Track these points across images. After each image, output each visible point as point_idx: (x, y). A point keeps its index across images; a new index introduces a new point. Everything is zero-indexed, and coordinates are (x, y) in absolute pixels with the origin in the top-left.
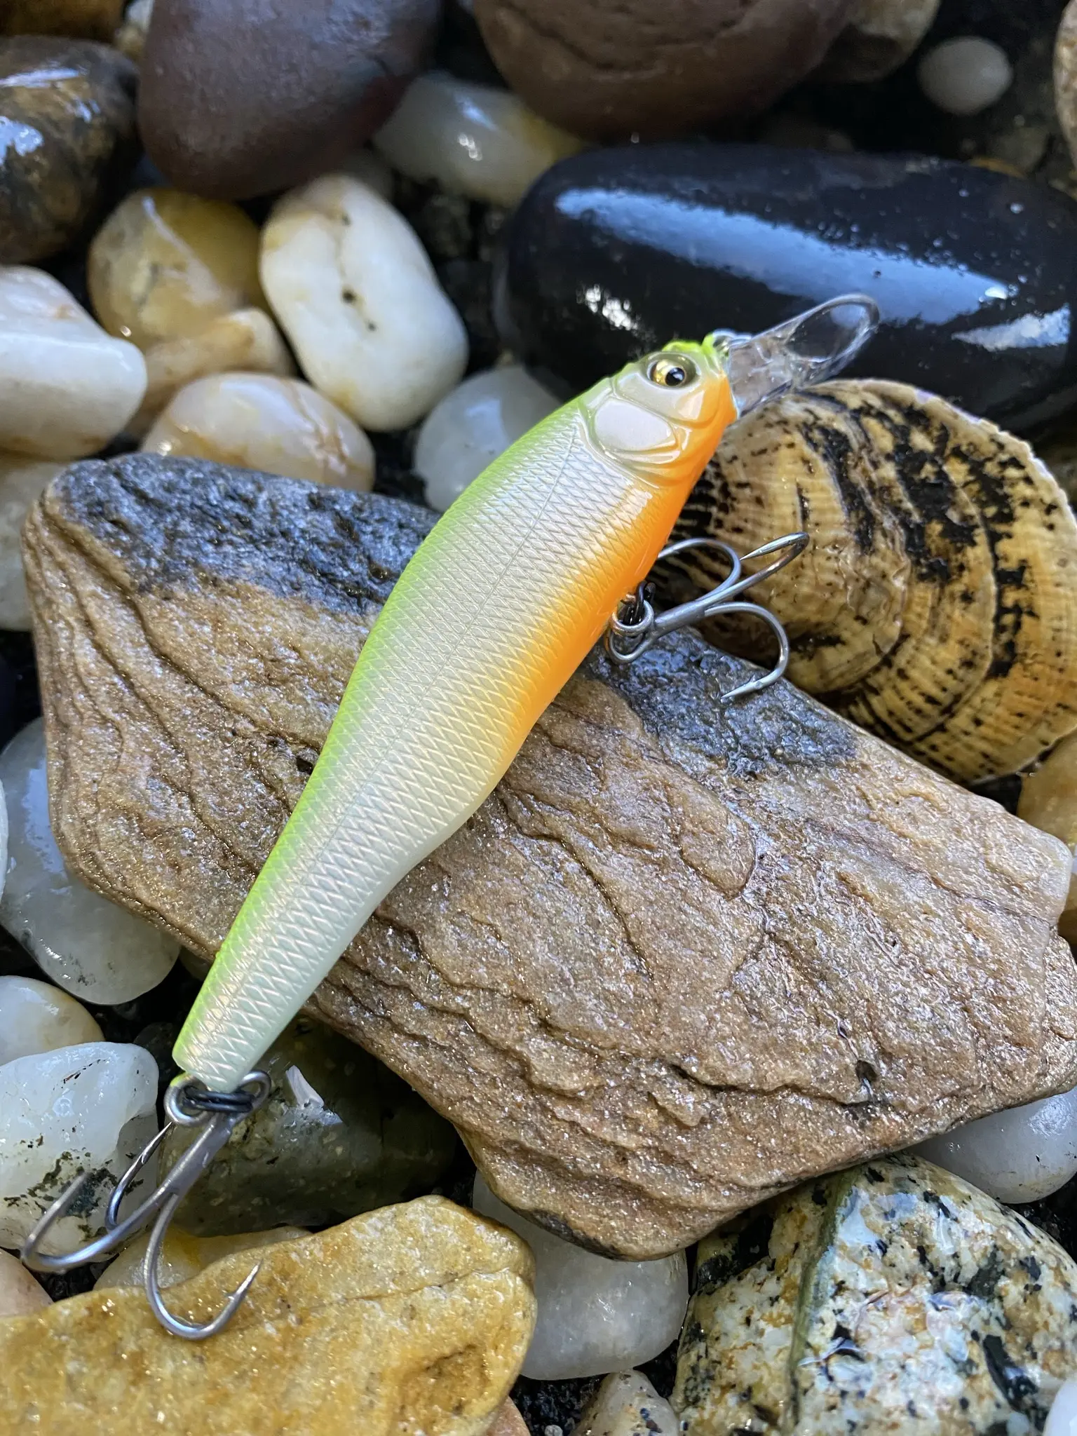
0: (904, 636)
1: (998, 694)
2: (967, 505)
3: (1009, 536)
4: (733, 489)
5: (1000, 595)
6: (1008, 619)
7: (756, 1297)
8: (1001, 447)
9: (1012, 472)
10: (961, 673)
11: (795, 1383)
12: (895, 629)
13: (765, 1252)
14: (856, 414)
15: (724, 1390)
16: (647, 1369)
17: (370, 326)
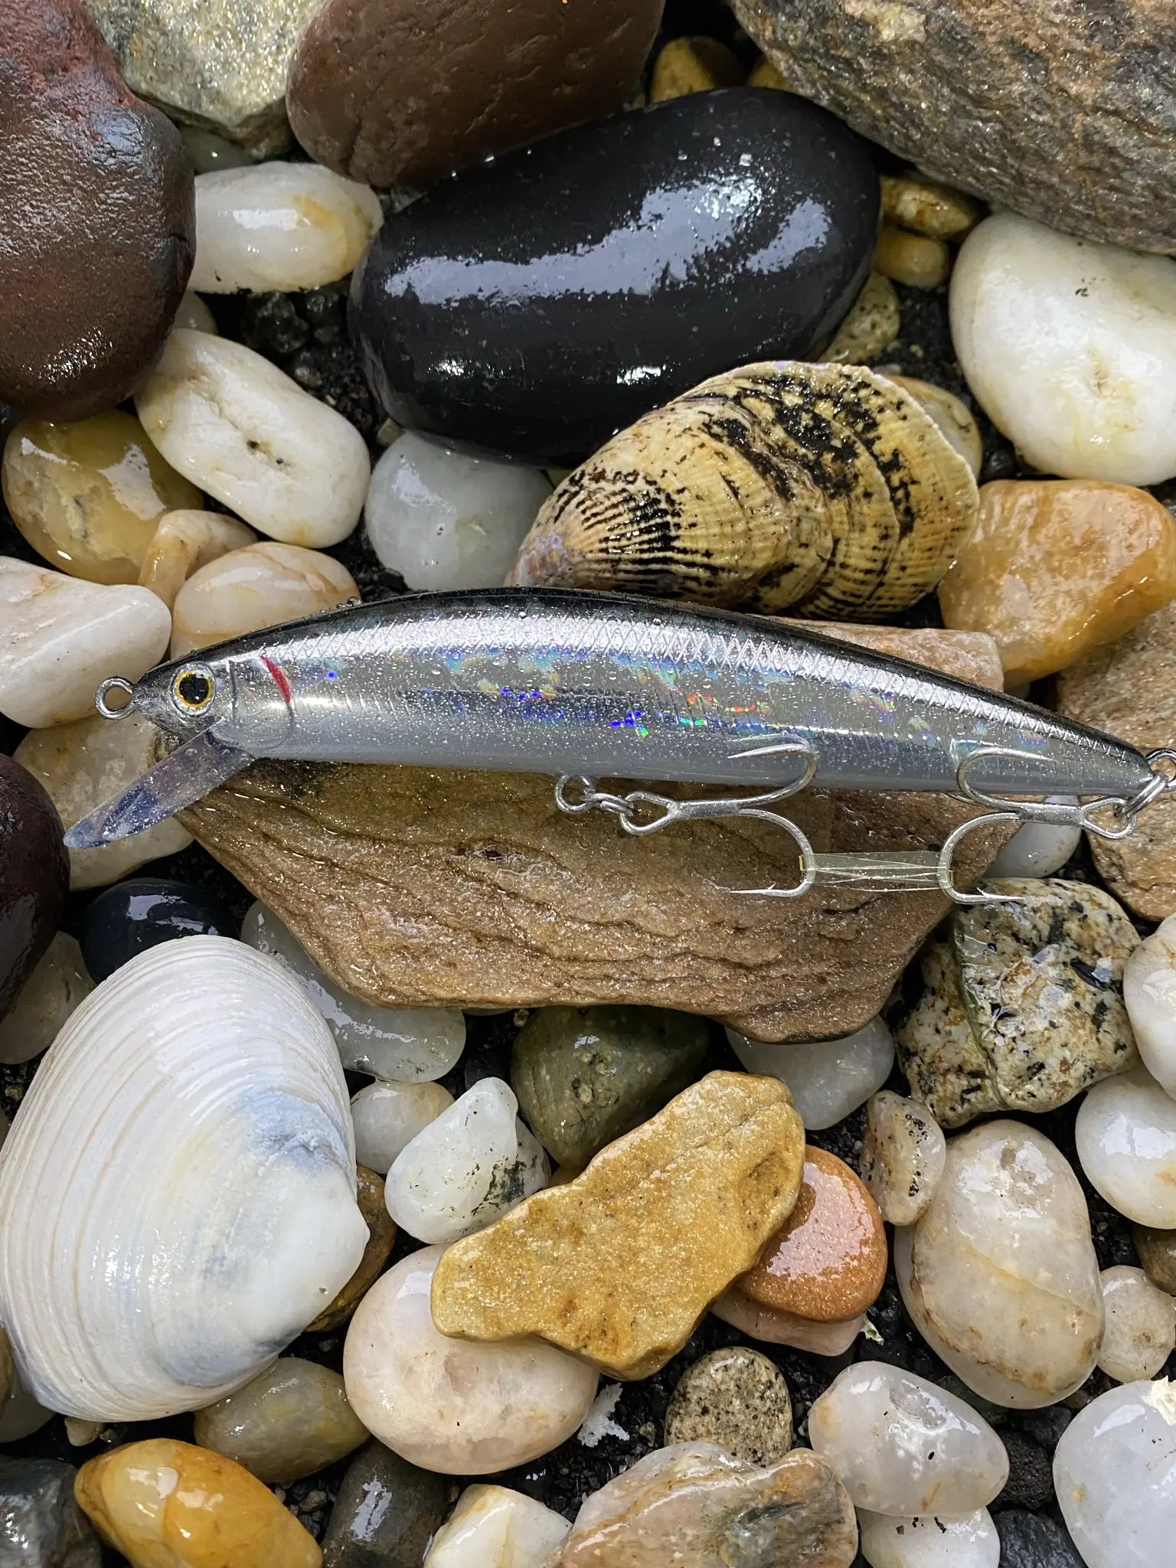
0: (836, 541)
1: (911, 545)
2: (842, 432)
3: (879, 438)
4: (675, 497)
5: (888, 481)
6: (900, 494)
7: (934, 1014)
8: (848, 377)
9: (863, 393)
10: (882, 545)
11: (985, 1049)
12: (828, 542)
13: (925, 986)
14: (737, 399)
15: (944, 1075)
16: (888, 1086)
17: (279, 462)
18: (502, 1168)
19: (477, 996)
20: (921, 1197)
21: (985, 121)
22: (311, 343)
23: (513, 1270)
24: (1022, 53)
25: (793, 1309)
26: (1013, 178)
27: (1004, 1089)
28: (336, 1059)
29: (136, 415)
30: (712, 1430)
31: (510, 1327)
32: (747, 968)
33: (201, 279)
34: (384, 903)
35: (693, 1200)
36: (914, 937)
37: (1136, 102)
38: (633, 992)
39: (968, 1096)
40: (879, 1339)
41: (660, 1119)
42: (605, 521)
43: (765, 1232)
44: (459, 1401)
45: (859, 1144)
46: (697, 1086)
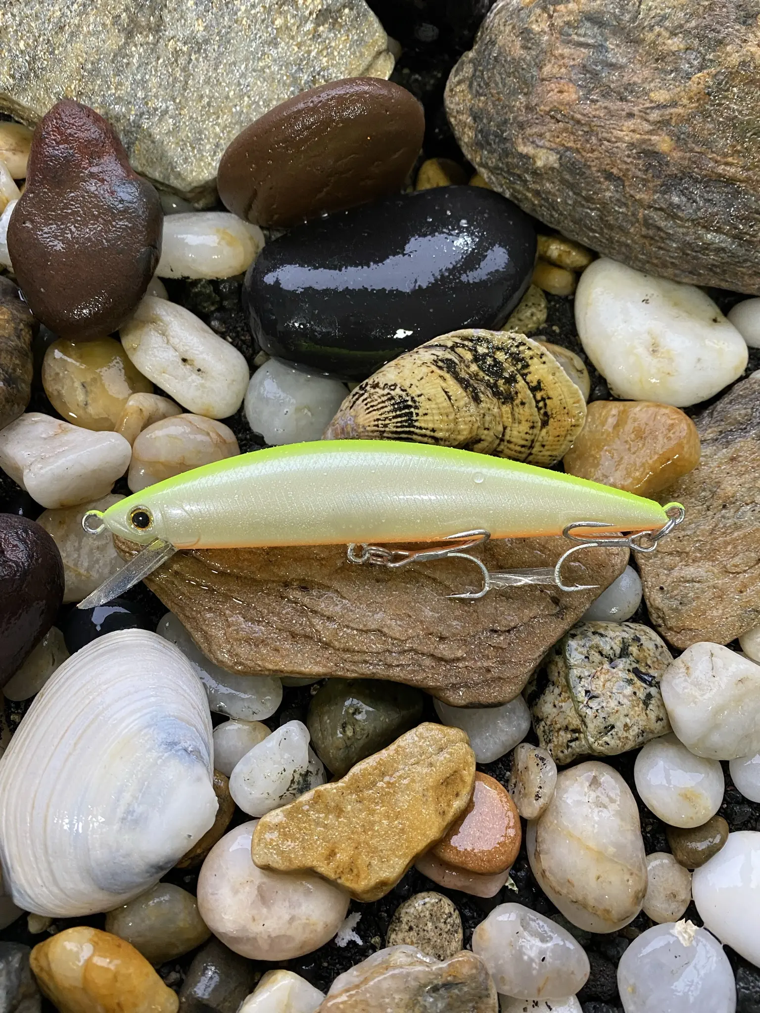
0: (505, 428)
1: (547, 433)
2: (510, 369)
3: (530, 373)
4: (416, 399)
5: (534, 397)
6: (541, 404)
7: (553, 697)
8: (514, 339)
9: (521, 348)
10: (530, 432)
11: (581, 716)
12: (500, 428)
13: (548, 681)
14: (452, 348)
15: (558, 731)
16: (527, 740)
17: (199, 370)
18: (298, 772)
19: (289, 668)
20: (541, 801)
21: (592, 210)
22: (221, 309)
23: (301, 830)
24: (609, 176)
25: (464, 866)
26: (607, 240)
27: (591, 740)
28: (207, 704)
29: (120, 341)
30: (415, 940)
31: (297, 863)
32: (446, 661)
33: (162, 270)
34: (239, 613)
35: (408, 796)
36: (542, 649)
37: (671, 204)
38: (380, 671)
39: (570, 744)
40: (515, 889)
41: (392, 747)
42: (378, 409)
43: (450, 816)
44: (265, 910)
45: (508, 773)
46: (414, 730)
